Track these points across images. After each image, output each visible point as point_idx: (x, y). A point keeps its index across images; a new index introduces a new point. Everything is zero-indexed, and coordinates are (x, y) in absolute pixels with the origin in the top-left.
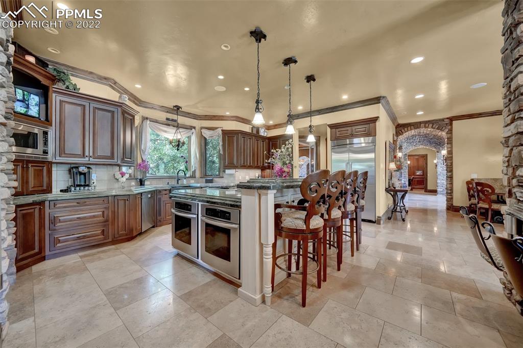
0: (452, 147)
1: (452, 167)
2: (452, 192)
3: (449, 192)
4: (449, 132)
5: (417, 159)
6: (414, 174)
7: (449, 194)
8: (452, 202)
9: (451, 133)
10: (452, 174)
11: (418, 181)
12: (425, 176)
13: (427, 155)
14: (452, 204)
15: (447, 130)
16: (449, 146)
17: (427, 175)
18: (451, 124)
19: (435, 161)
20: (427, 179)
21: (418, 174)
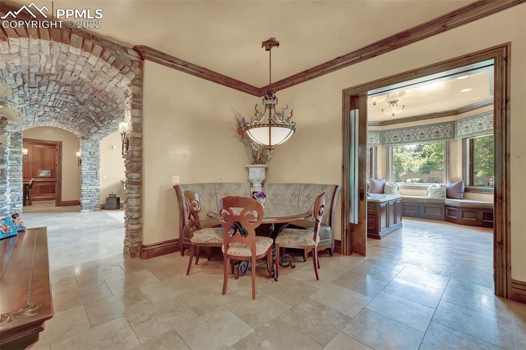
0: (141, 117)
1: (141, 161)
2: (141, 216)
3: (136, 215)
4: (137, 82)
5: (41, 150)
6: (35, 175)
7: (135, 222)
8: (141, 237)
9: (141, 86)
10: (141, 177)
11: (42, 187)
12: (57, 179)
13: (61, 143)
14: (141, 242)
15: (133, 76)
16: (136, 112)
17: (60, 177)
18: (141, 66)
19: (78, 154)
20: (60, 184)
21: (41, 175)
